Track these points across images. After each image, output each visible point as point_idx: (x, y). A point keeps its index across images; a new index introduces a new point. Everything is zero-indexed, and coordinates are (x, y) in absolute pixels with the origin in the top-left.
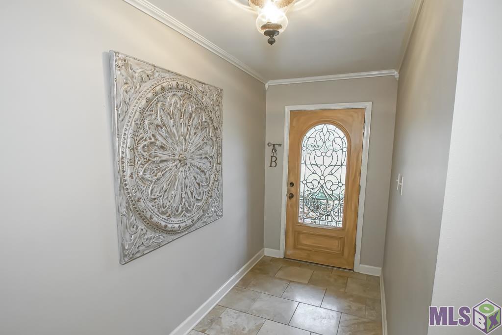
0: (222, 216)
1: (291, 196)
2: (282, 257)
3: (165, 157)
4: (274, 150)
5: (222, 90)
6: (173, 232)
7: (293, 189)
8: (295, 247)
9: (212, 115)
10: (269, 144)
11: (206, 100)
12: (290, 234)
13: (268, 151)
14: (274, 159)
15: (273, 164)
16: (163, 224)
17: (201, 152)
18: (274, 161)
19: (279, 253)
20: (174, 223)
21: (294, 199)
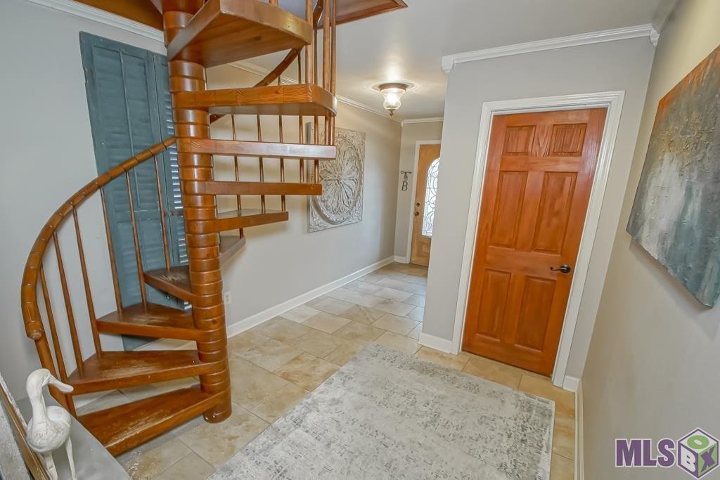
0: (361, 220)
1: (417, 214)
2: (408, 263)
3: (330, 178)
4: (406, 177)
5: (365, 134)
6: (332, 222)
7: (418, 208)
8: (419, 255)
9: (359, 152)
10: (402, 172)
11: (355, 142)
12: (415, 244)
13: (401, 177)
14: (405, 184)
15: (405, 188)
16: (328, 216)
17: (350, 176)
18: (405, 186)
19: (406, 260)
20: (333, 217)
21: (419, 216)
